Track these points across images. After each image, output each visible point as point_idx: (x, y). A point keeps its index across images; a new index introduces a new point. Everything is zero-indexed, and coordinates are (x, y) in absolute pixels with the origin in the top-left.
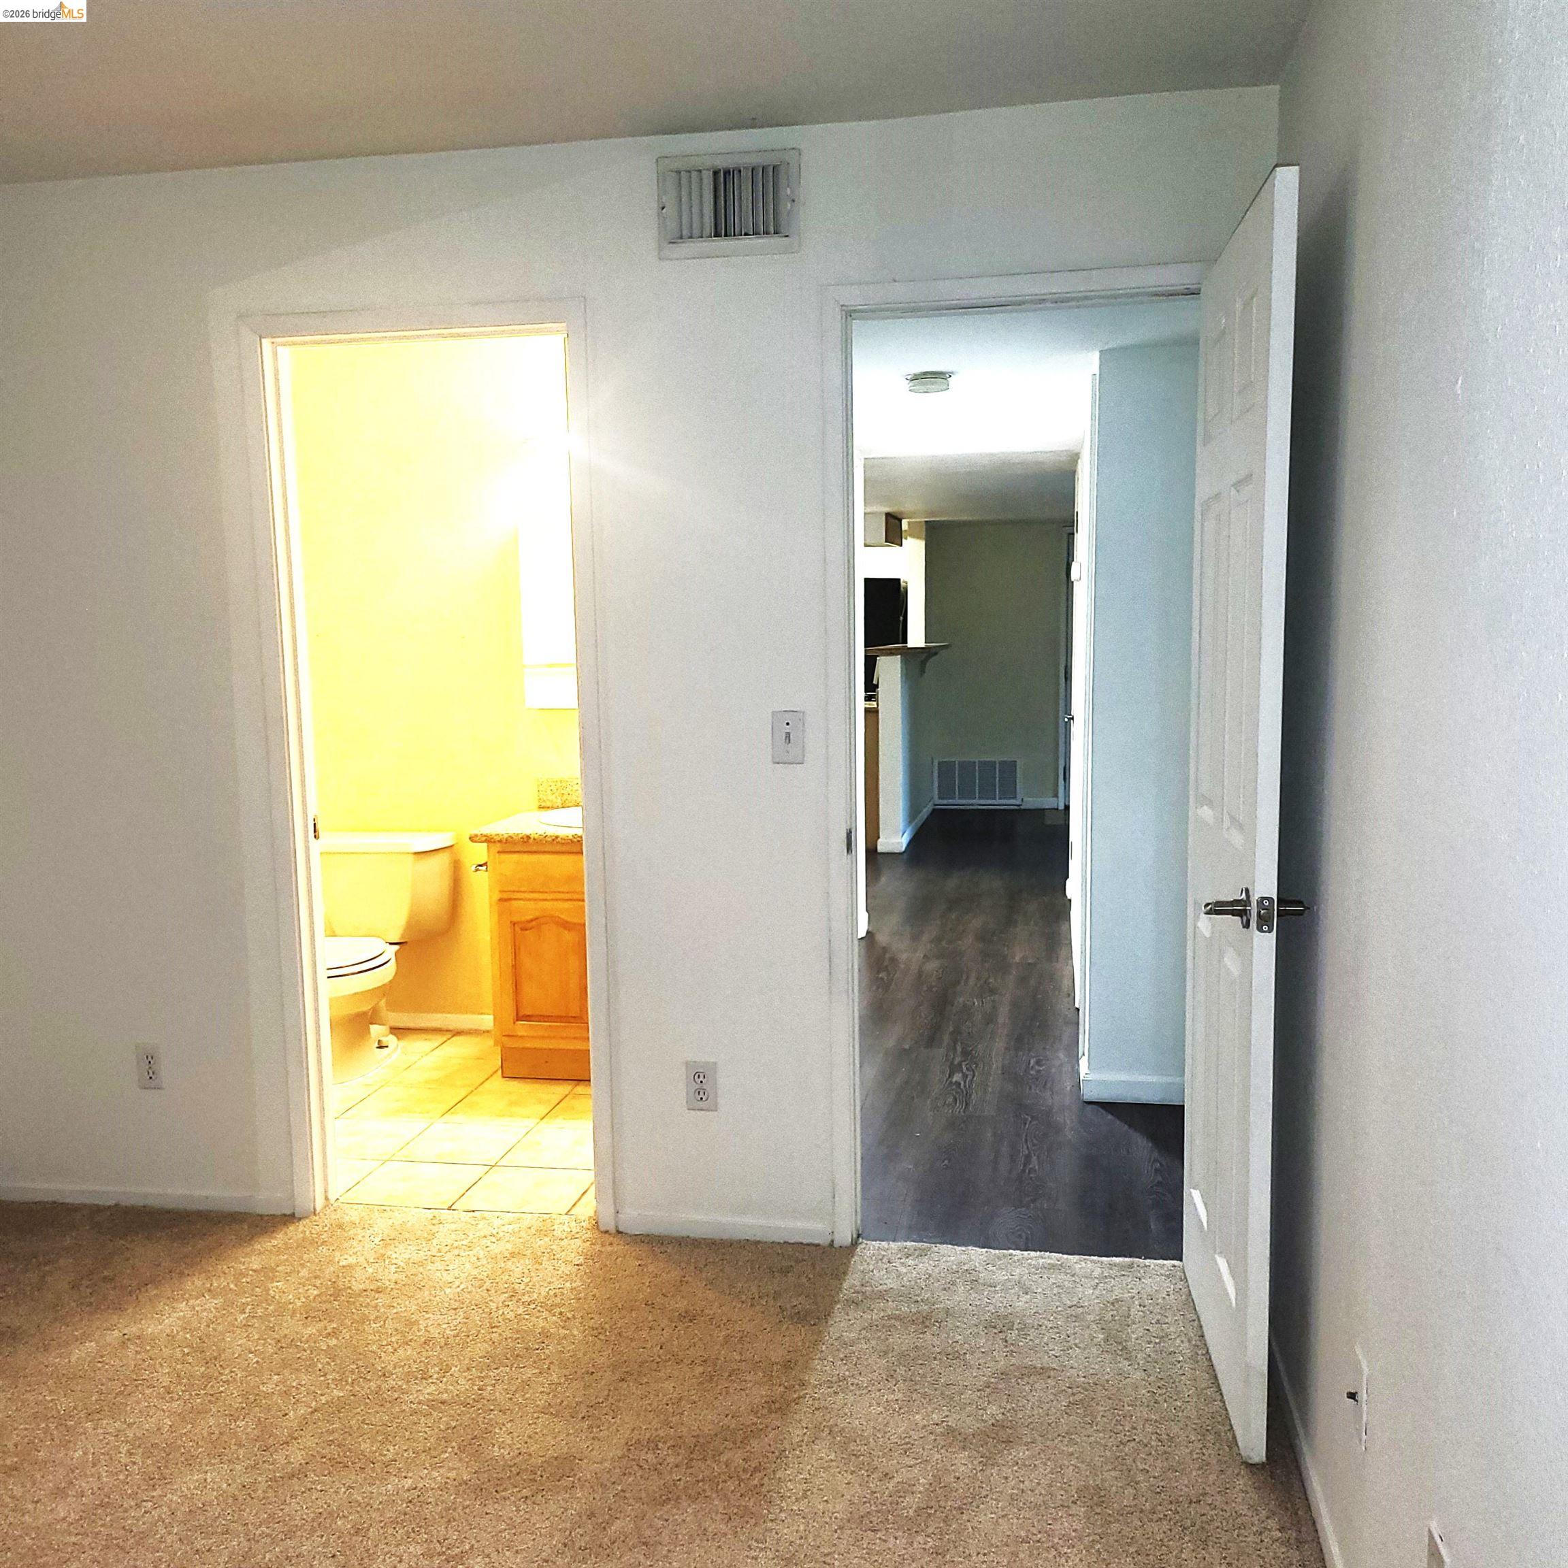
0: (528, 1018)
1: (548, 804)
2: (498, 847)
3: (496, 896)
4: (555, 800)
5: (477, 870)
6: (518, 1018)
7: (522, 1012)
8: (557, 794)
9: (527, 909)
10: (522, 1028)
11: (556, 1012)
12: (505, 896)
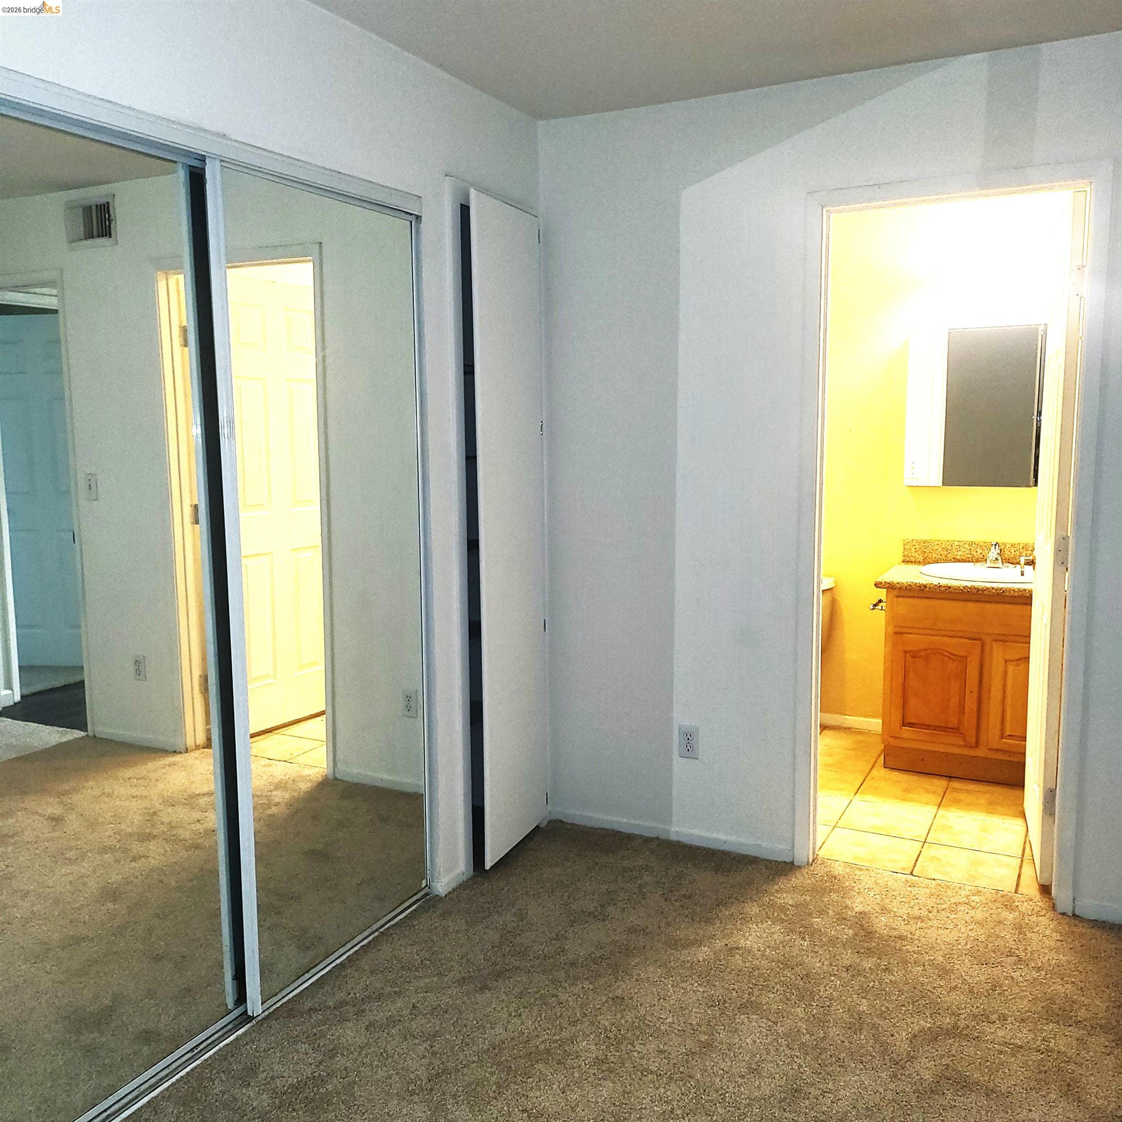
0: (911, 725)
1: (912, 559)
2: (896, 592)
3: (891, 629)
4: (917, 556)
5: (873, 609)
6: (904, 725)
7: (907, 721)
8: (920, 552)
9: (917, 641)
10: (907, 732)
11: (937, 724)
12: (898, 630)
